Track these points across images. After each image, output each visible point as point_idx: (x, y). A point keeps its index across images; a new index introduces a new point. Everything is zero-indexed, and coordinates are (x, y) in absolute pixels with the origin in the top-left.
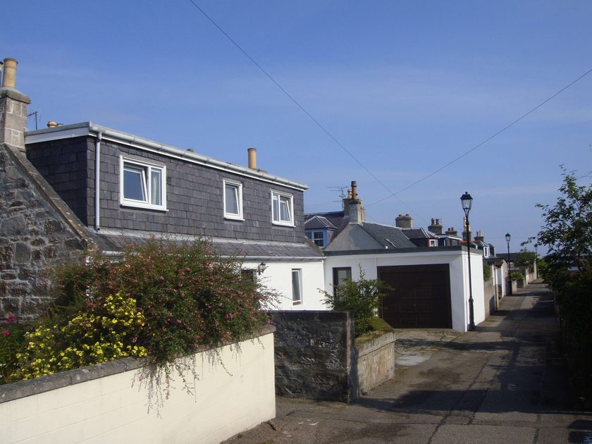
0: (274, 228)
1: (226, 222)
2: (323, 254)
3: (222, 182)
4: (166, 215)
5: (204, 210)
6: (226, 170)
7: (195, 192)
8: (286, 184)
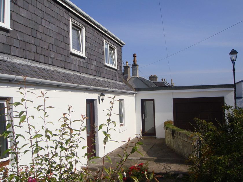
0: (106, 68)
1: (72, 57)
2: (135, 90)
3: (69, 20)
4: (9, 35)
5: (52, 41)
6: (73, 11)
7: (43, 21)
8: (113, 37)
